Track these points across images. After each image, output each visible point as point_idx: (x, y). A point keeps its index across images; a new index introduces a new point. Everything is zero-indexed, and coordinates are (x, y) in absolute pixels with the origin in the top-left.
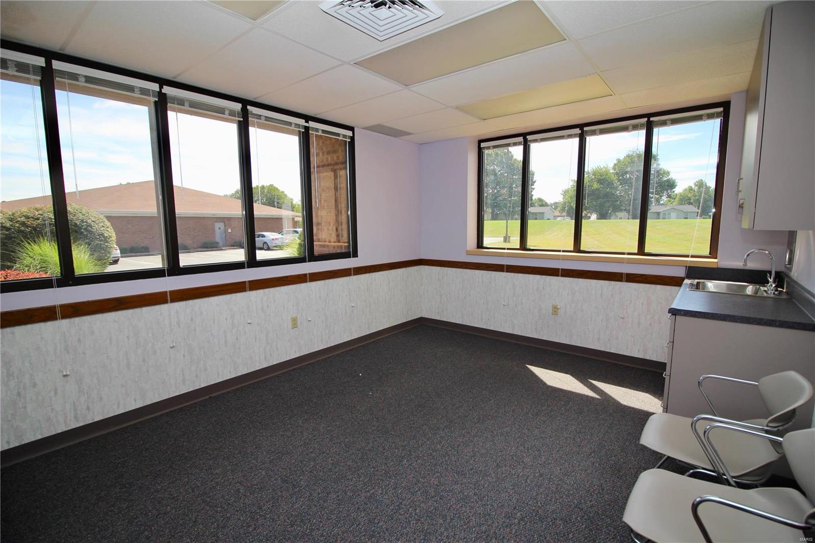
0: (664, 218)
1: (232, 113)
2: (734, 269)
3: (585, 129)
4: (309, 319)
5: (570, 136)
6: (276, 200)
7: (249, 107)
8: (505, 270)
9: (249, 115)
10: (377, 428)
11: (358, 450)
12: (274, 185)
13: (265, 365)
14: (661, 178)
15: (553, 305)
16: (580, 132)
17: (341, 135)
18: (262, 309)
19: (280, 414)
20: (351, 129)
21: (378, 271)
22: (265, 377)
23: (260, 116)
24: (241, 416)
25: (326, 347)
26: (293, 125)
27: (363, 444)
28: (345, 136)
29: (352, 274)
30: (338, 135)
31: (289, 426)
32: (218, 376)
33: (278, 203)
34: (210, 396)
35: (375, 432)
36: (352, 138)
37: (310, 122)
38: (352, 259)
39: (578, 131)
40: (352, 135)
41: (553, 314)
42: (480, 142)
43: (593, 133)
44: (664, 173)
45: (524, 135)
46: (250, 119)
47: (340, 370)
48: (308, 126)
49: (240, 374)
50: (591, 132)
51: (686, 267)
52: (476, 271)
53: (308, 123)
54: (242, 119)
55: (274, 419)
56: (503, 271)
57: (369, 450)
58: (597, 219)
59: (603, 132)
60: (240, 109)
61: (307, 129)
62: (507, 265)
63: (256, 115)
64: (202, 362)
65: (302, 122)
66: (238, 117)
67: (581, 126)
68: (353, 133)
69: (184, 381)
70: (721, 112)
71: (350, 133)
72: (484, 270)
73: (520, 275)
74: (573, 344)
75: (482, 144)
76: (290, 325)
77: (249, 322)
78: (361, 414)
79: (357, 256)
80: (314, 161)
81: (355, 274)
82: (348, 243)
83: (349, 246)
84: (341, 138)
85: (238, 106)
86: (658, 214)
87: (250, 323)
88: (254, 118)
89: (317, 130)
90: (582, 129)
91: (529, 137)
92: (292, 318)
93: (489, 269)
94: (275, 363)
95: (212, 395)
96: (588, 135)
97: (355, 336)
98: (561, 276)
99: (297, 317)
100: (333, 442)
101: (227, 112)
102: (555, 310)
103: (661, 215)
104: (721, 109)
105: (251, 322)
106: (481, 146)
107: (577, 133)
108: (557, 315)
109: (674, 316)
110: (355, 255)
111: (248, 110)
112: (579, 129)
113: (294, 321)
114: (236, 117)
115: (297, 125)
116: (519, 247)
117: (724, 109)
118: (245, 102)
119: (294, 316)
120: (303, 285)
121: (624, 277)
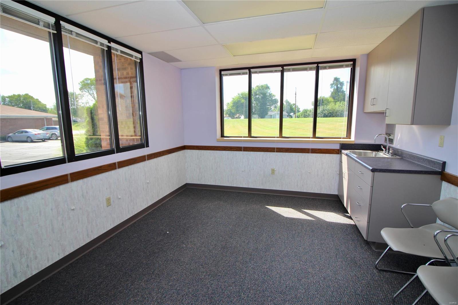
0: (274, 118)
1: (47, 25)
2: (366, 144)
3: (285, 68)
4: (120, 197)
5: (276, 71)
6: (32, 105)
7: (61, 22)
8: (243, 150)
9: (62, 30)
10: (207, 273)
11: (205, 296)
12: (29, 94)
13: (88, 241)
14: (272, 98)
15: (272, 169)
16: (282, 69)
17: (134, 57)
18: (83, 195)
19: (122, 282)
20: (140, 52)
21: (162, 156)
22: (88, 251)
23: (72, 31)
24: (84, 292)
25: (132, 216)
26: (99, 44)
27: (205, 290)
28: (136, 57)
29: (147, 159)
30: (132, 56)
31: (136, 291)
32: (48, 260)
33: (33, 107)
34: (42, 280)
35: (207, 276)
36: (141, 60)
37: (111, 43)
38: (146, 149)
39: (280, 68)
40: (141, 58)
41: (272, 174)
42: (221, 71)
43: (289, 70)
44: (273, 95)
45: (249, 69)
46: (63, 33)
47: (149, 232)
48: (110, 46)
49: (67, 254)
50: (288, 70)
51: (340, 144)
52: (223, 151)
53: (110, 43)
54: (56, 32)
55: (118, 288)
56: (241, 151)
57: (212, 293)
58: (245, 118)
59: (294, 70)
60: (54, 23)
61: (109, 48)
62: (243, 147)
63: (69, 30)
64: (32, 253)
65: (105, 42)
66: (52, 29)
67: (282, 66)
68: (142, 56)
69: (15, 275)
70: (351, 64)
71: (139, 56)
72: (229, 150)
73: (252, 152)
74: (283, 190)
75: (222, 72)
76: (105, 204)
77: (72, 208)
78: (187, 264)
79: (148, 147)
80: (116, 74)
81: (148, 159)
82: (140, 136)
83: (141, 139)
84: (133, 59)
85: (52, 20)
86: (271, 116)
87: (73, 210)
88: (66, 32)
89: (117, 50)
90: (283, 68)
91: (252, 70)
92: (106, 199)
93: (232, 150)
94: (95, 237)
95: (44, 279)
96: (286, 71)
97: (150, 204)
98: (276, 152)
99: (110, 198)
100: (181, 295)
101: (41, 23)
102: (273, 171)
103: (273, 117)
104: (352, 63)
105: (74, 208)
106: (222, 74)
107: (280, 70)
108: (274, 174)
109: (373, 173)
110: (148, 146)
111: (61, 24)
112: (281, 67)
113: (108, 200)
114: (50, 29)
115: (102, 44)
116: (247, 136)
117: (353, 63)
118: (59, 18)
119: (108, 197)
120: (113, 172)
121: (310, 150)
